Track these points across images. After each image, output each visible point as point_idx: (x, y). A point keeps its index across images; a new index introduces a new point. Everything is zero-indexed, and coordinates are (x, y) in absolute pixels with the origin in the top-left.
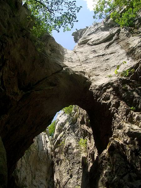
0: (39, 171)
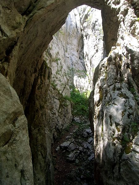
0: (69, 44)
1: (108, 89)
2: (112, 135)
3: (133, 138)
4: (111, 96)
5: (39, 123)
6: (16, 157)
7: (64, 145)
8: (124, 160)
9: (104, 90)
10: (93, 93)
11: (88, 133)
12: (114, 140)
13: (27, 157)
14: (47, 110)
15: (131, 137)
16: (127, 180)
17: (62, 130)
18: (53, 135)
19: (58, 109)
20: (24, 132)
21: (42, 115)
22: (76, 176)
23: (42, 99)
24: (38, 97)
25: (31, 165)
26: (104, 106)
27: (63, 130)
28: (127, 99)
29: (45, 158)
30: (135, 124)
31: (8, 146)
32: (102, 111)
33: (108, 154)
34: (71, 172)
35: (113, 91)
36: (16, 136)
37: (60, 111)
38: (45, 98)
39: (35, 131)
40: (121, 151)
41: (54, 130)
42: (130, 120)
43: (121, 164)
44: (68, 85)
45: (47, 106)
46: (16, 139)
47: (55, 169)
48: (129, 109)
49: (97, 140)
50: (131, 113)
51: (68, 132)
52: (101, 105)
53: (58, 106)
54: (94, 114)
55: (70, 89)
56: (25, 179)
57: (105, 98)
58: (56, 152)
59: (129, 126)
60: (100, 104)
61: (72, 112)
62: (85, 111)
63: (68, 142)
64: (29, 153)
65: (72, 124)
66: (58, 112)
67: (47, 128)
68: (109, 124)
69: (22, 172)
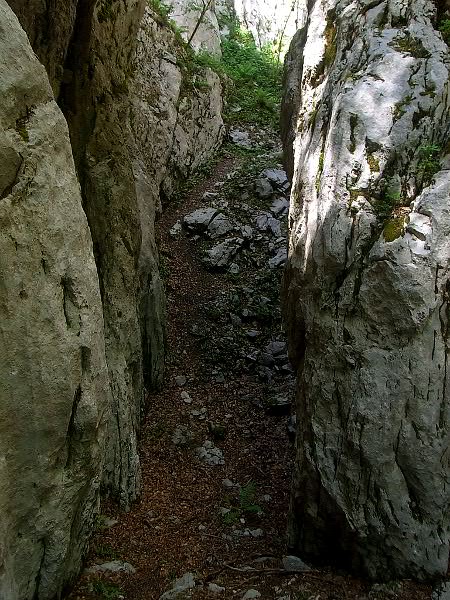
1: (360, 19)
2: (350, 183)
3: (418, 192)
4: (366, 48)
5: (112, 143)
6: (43, 238)
7: (195, 218)
8: (377, 259)
9: (344, 23)
10: (301, 38)
11: (273, 183)
12: (354, 196)
13: (76, 242)
14: (136, 101)
15: (412, 188)
16: (375, 317)
17: (189, 170)
18: (161, 185)
19: (175, 97)
20: (60, 159)
21: (121, 116)
22: (230, 310)
23: (118, 60)
24: (103, 52)
25: (93, 266)
26: (336, 82)
27: (194, 172)
28: (423, 60)
29: (135, 253)
30: (434, 148)
31: (13, 203)
32: (327, 102)
33: (329, 243)
34: (213, 299)
35: (376, 30)
36: (35, 170)
37: (181, 107)
38: (129, 56)
39: (100, 169)
40: (373, 232)
41: (164, 169)
42: (417, 133)
43: (366, 271)
44: (213, 10)
45: (138, 86)
46: (36, 179)
47: (169, 289)
48: (422, 94)
49: (299, 201)
50: (425, 109)
51: (209, 178)
52: (325, 83)
53: (177, 87)
54: (297, 113)
55: (221, 28)
56: (76, 305)
57: (344, 57)
58: (171, 238)
59: (411, 154)
60: (324, 77)
61: (225, 111)
62: (268, 109)
63: (210, 209)
64: (82, 228)
65: (223, 154)
66: (177, 109)
67: (139, 163)
68: (344, 144)
69: (66, 283)
